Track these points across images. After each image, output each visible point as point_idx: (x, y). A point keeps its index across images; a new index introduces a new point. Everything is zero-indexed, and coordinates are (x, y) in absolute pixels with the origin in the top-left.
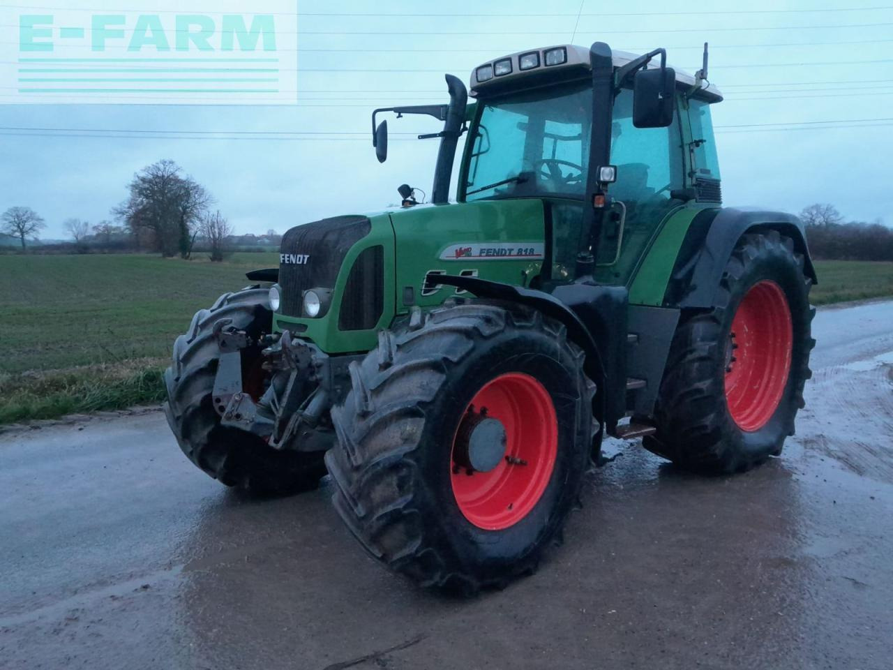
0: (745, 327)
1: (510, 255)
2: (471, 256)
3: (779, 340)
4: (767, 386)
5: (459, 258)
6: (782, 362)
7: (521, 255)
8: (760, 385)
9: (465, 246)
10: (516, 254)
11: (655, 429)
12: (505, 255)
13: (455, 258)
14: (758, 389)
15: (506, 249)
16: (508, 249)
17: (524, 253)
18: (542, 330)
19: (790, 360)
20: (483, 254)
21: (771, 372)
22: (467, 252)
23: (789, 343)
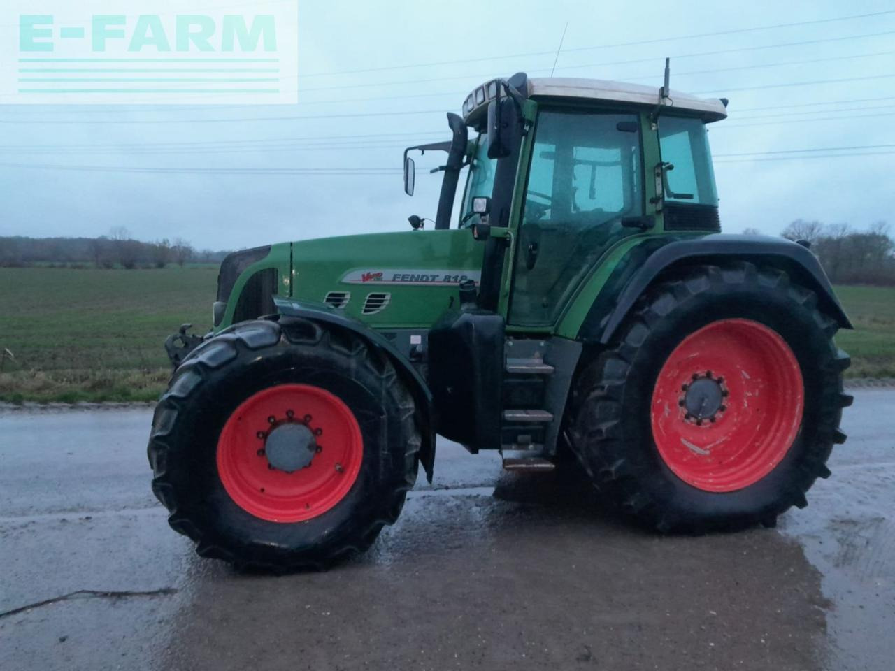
0: (743, 372)
1: (433, 281)
2: (382, 280)
3: (790, 392)
4: (769, 445)
5: (366, 282)
6: (792, 417)
7: (449, 281)
8: (762, 444)
9: (373, 271)
10: (442, 280)
11: (553, 466)
12: (427, 280)
13: (361, 282)
14: (758, 447)
15: (429, 275)
16: (431, 276)
17: (452, 280)
18: (330, 348)
19: (801, 417)
20: (397, 279)
21: (777, 430)
22: (378, 276)
23: (799, 397)
